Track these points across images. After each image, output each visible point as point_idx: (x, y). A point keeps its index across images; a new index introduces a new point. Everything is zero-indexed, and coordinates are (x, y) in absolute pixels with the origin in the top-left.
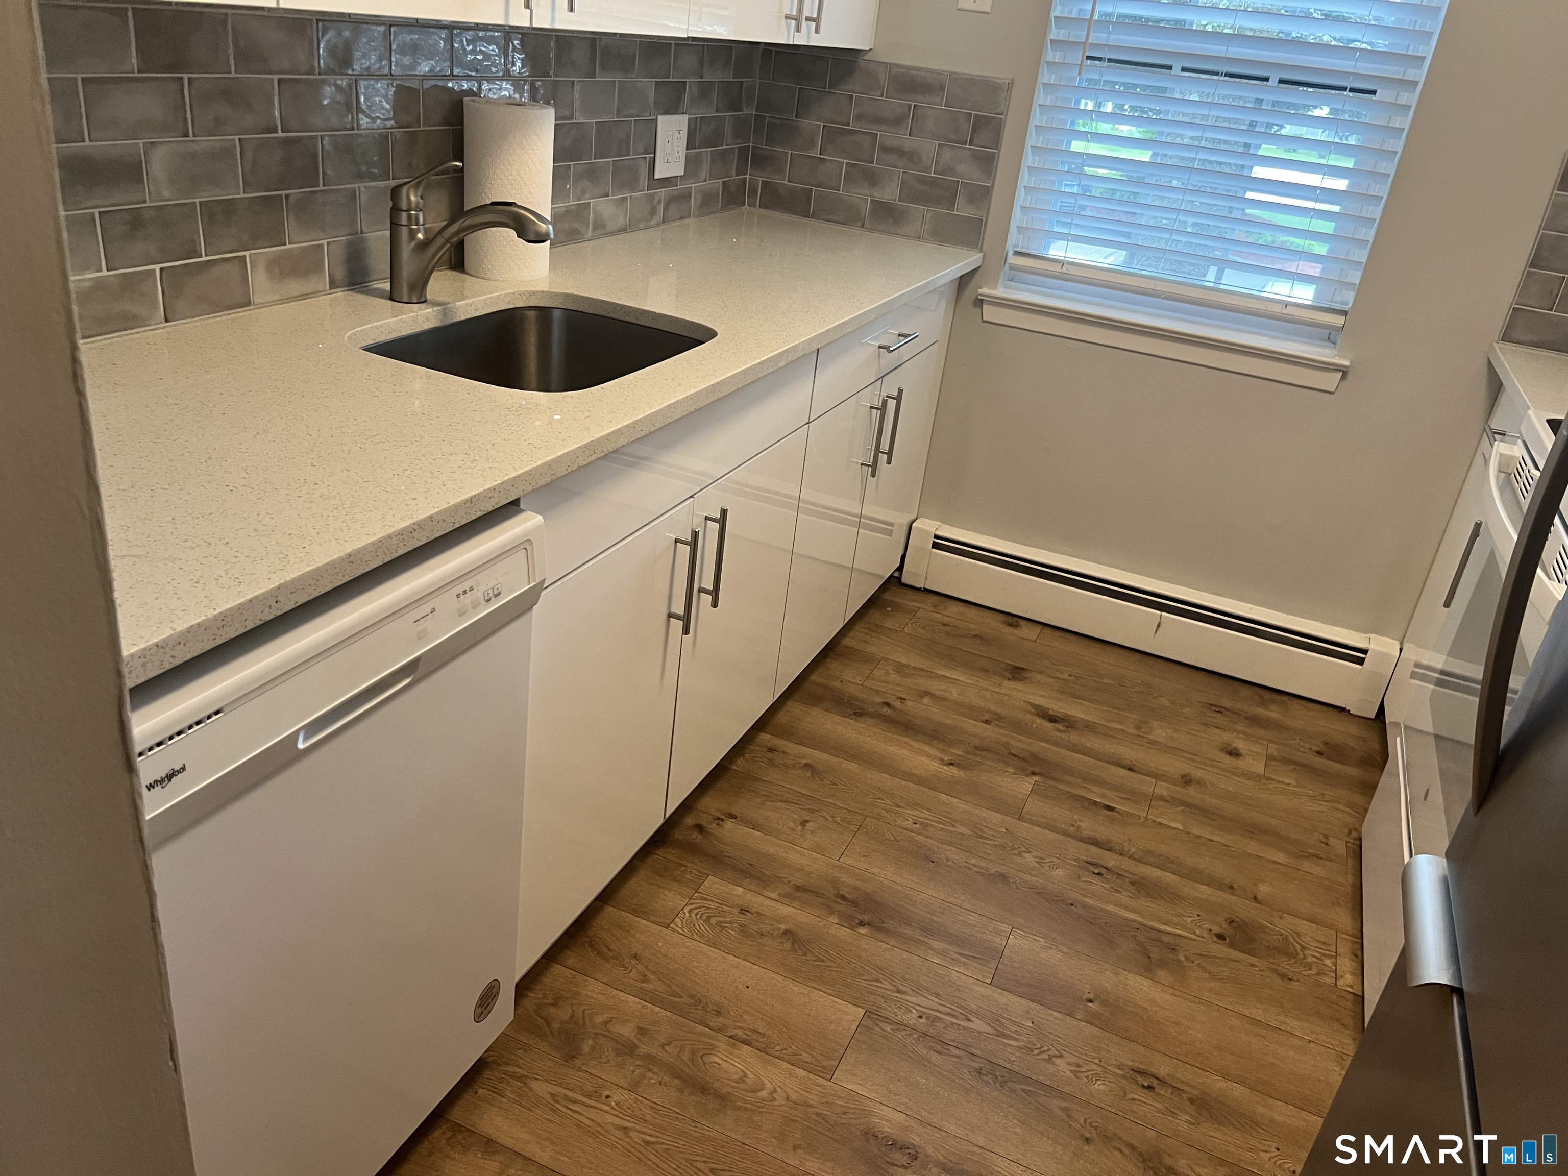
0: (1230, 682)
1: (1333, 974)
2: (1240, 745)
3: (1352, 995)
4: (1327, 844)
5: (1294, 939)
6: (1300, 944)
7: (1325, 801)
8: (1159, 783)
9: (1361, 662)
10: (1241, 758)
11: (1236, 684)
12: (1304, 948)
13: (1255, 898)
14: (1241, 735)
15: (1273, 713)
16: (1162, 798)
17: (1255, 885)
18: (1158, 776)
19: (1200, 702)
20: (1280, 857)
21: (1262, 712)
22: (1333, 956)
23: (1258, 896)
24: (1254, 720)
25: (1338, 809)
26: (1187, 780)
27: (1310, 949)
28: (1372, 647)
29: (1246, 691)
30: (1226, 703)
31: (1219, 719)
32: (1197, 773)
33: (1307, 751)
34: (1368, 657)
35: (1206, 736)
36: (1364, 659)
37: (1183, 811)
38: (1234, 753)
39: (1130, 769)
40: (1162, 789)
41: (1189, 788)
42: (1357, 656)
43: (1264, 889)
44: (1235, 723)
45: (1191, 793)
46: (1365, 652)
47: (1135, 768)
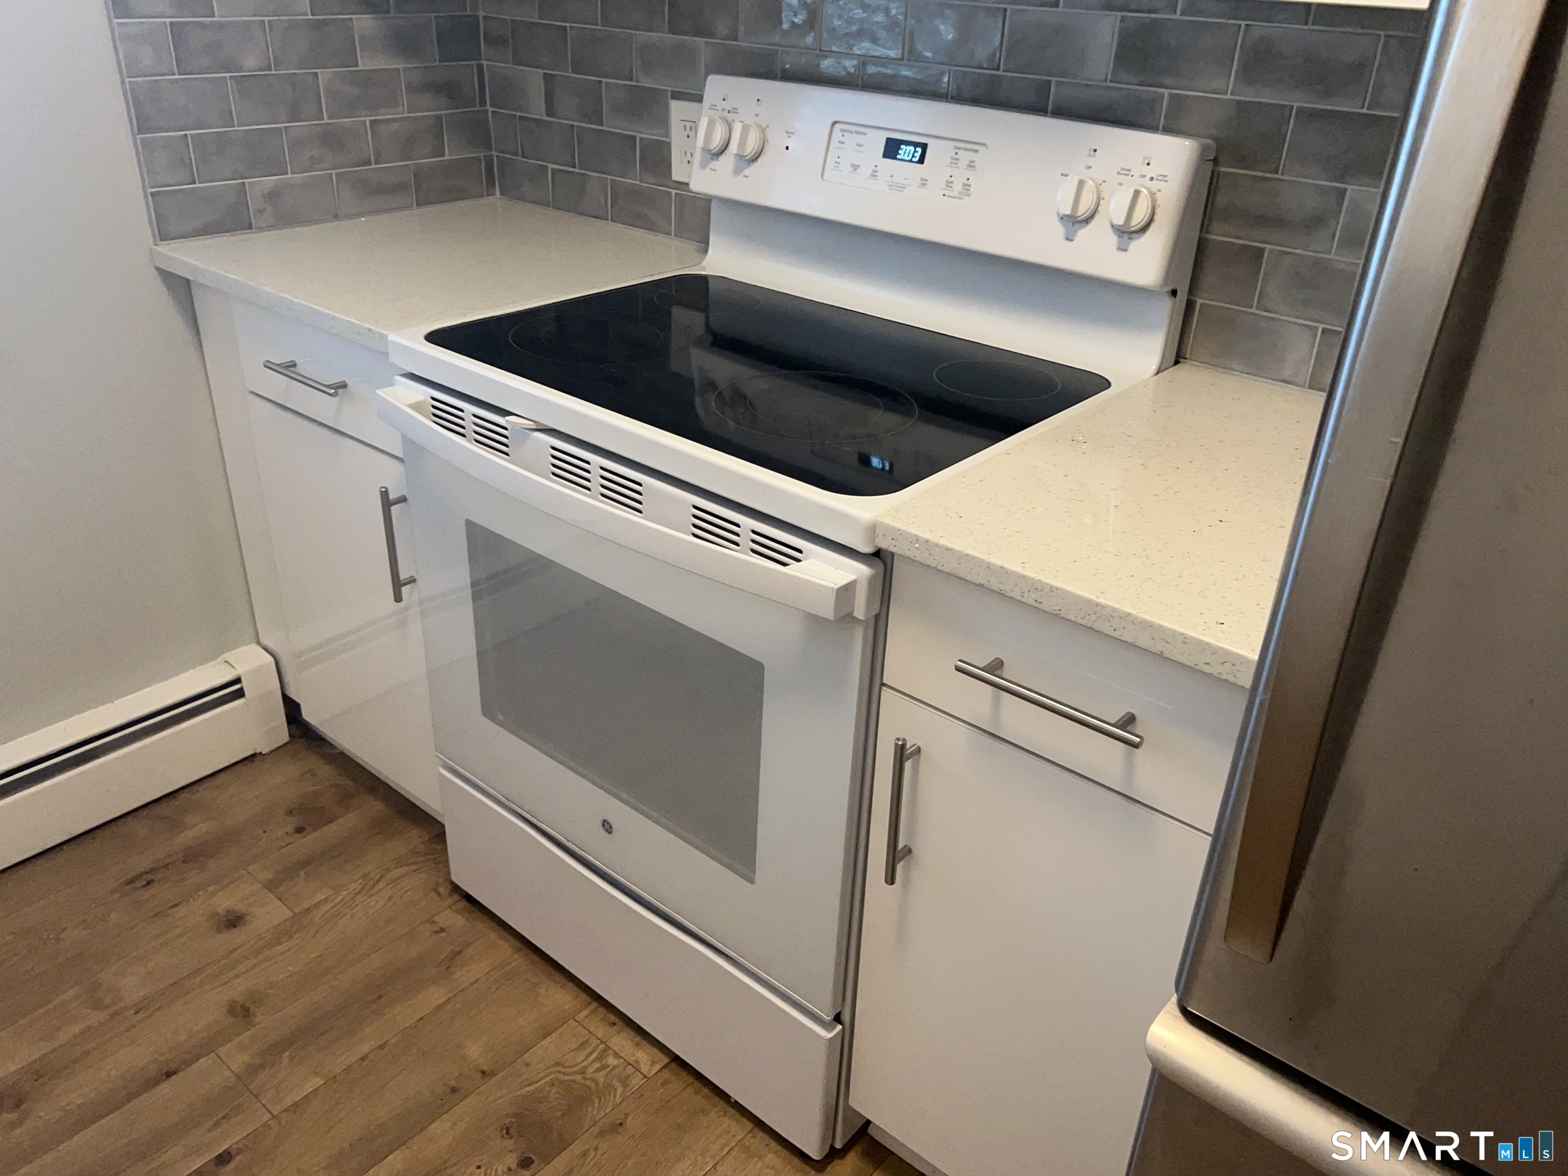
0: (107, 832)
1: (630, 1070)
2: (225, 902)
3: (664, 1071)
4: (442, 930)
5: (564, 1073)
6: (574, 1073)
7: (378, 881)
8: (222, 1051)
9: (240, 694)
10: (248, 918)
11: (114, 828)
12: (583, 1073)
13: (483, 1073)
14: (211, 889)
15: (198, 829)
16: (253, 1070)
17: (463, 1058)
18: (206, 1047)
19: (113, 892)
20: (434, 996)
21: (187, 837)
22: (605, 1050)
23: (485, 1068)
24: (194, 855)
25: (399, 878)
26: (242, 1012)
27: (586, 1067)
28: (240, 671)
29: (139, 828)
30: (141, 863)
31: (163, 893)
32: (238, 989)
33: (288, 839)
34: (245, 684)
35: (178, 930)
36: (241, 689)
37: (292, 1058)
38: (233, 921)
39: (169, 1075)
40: (236, 1055)
41: (257, 1020)
42: (233, 691)
43: (475, 1051)
44: (184, 879)
45: (269, 1023)
46: (238, 681)
47: (173, 1066)
